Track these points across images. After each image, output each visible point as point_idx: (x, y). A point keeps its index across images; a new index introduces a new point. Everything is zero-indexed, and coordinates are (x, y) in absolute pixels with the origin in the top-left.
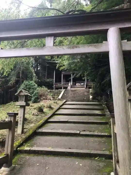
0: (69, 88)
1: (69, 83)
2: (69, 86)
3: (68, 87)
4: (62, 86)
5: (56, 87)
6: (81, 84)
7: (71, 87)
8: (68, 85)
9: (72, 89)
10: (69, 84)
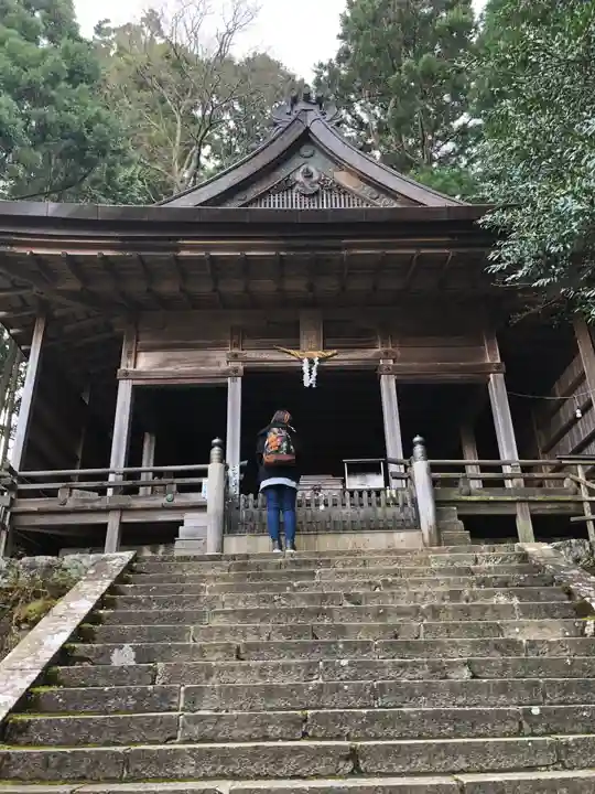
0: (200, 528)
1: (204, 473)
2: (202, 507)
3: (191, 521)
4: (107, 511)
5: (26, 521)
6: (354, 483)
7: (230, 524)
8: (193, 498)
9: (235, 545)
10: (197, 488)
